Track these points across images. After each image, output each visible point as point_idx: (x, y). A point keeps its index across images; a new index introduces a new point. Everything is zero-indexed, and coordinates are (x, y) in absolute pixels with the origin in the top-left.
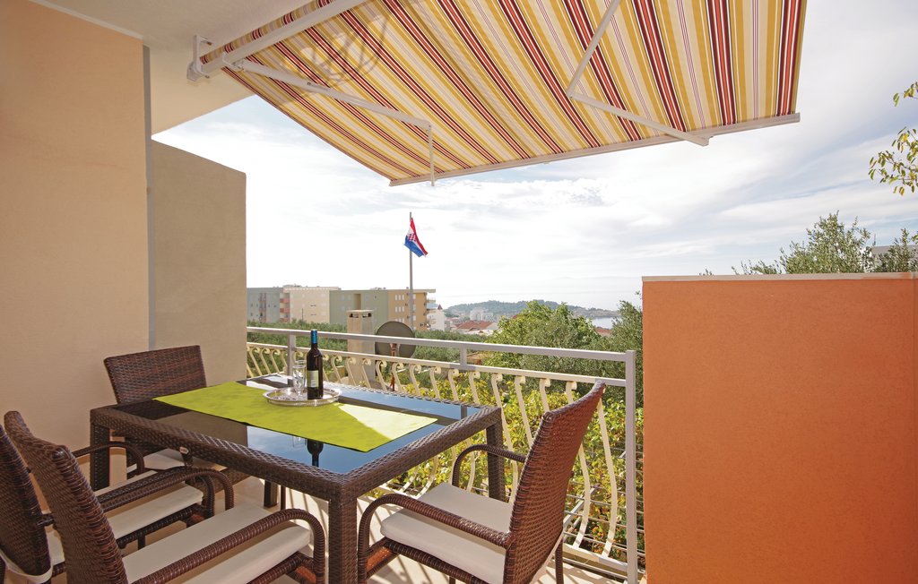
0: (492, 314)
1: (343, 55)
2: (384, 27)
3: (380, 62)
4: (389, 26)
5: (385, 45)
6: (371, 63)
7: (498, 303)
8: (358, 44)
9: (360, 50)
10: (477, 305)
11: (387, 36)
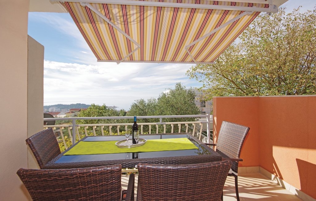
0: (59, 109)
1: (128, 17)
2: (150, 15)
3: (139, 24)
4: (152, 16)
5: (145, 20)
6: (136, 22)
7: (62, 105)
8: (137, 16)
9: (136, 18)
10: (52, 106)
11: (148, 18)
